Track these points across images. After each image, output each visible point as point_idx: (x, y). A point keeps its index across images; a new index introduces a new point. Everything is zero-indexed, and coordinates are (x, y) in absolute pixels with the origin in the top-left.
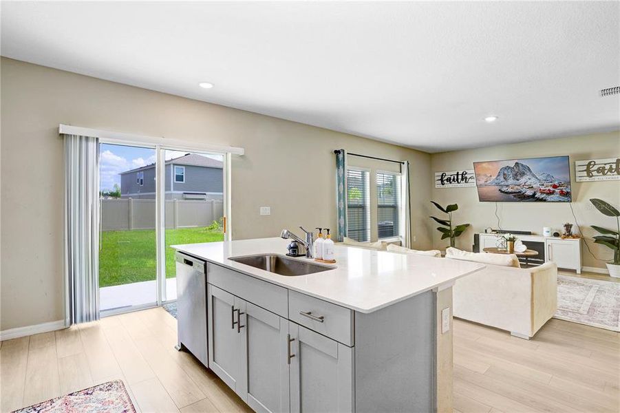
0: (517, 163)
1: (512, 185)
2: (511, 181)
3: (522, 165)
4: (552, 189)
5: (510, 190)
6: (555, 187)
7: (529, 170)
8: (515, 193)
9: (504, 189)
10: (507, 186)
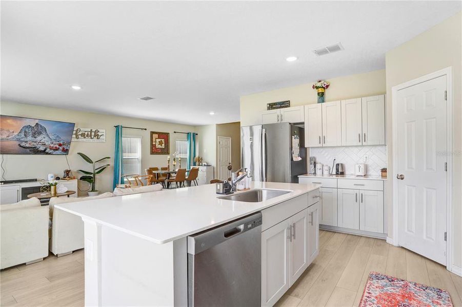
0: (37, 124)
1: (30, 141)
2: (30, 138)
3: (41, 126)
4: (58, 146)
5: (27, 145)
6: (60, 145)
7: (46, 130)
8: (31, 148)
9: (23, 144)
10: (26, 142)
